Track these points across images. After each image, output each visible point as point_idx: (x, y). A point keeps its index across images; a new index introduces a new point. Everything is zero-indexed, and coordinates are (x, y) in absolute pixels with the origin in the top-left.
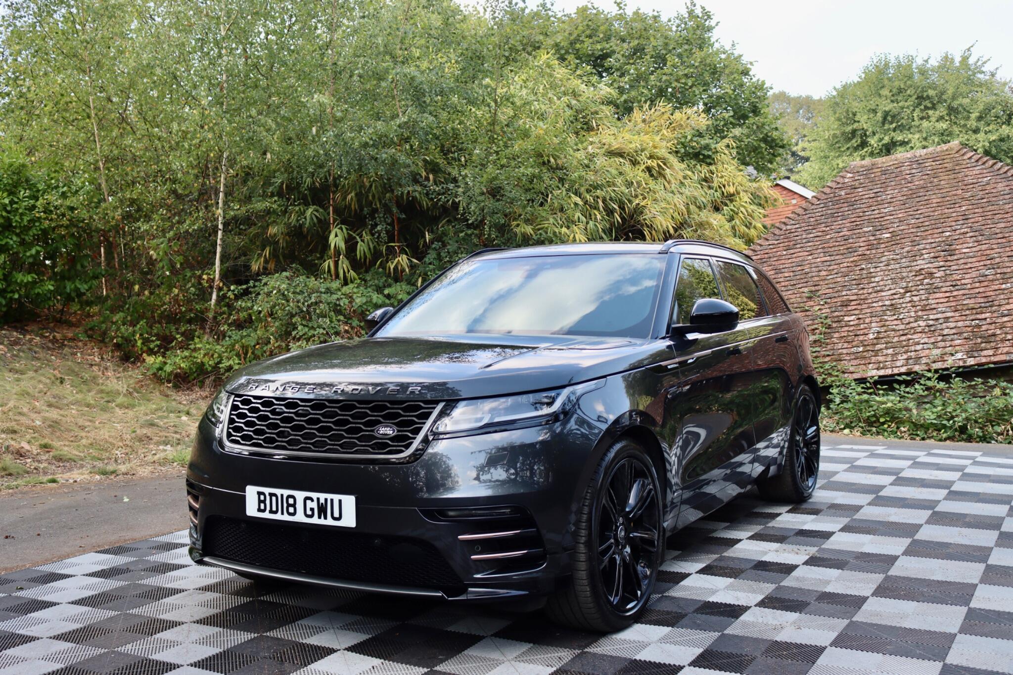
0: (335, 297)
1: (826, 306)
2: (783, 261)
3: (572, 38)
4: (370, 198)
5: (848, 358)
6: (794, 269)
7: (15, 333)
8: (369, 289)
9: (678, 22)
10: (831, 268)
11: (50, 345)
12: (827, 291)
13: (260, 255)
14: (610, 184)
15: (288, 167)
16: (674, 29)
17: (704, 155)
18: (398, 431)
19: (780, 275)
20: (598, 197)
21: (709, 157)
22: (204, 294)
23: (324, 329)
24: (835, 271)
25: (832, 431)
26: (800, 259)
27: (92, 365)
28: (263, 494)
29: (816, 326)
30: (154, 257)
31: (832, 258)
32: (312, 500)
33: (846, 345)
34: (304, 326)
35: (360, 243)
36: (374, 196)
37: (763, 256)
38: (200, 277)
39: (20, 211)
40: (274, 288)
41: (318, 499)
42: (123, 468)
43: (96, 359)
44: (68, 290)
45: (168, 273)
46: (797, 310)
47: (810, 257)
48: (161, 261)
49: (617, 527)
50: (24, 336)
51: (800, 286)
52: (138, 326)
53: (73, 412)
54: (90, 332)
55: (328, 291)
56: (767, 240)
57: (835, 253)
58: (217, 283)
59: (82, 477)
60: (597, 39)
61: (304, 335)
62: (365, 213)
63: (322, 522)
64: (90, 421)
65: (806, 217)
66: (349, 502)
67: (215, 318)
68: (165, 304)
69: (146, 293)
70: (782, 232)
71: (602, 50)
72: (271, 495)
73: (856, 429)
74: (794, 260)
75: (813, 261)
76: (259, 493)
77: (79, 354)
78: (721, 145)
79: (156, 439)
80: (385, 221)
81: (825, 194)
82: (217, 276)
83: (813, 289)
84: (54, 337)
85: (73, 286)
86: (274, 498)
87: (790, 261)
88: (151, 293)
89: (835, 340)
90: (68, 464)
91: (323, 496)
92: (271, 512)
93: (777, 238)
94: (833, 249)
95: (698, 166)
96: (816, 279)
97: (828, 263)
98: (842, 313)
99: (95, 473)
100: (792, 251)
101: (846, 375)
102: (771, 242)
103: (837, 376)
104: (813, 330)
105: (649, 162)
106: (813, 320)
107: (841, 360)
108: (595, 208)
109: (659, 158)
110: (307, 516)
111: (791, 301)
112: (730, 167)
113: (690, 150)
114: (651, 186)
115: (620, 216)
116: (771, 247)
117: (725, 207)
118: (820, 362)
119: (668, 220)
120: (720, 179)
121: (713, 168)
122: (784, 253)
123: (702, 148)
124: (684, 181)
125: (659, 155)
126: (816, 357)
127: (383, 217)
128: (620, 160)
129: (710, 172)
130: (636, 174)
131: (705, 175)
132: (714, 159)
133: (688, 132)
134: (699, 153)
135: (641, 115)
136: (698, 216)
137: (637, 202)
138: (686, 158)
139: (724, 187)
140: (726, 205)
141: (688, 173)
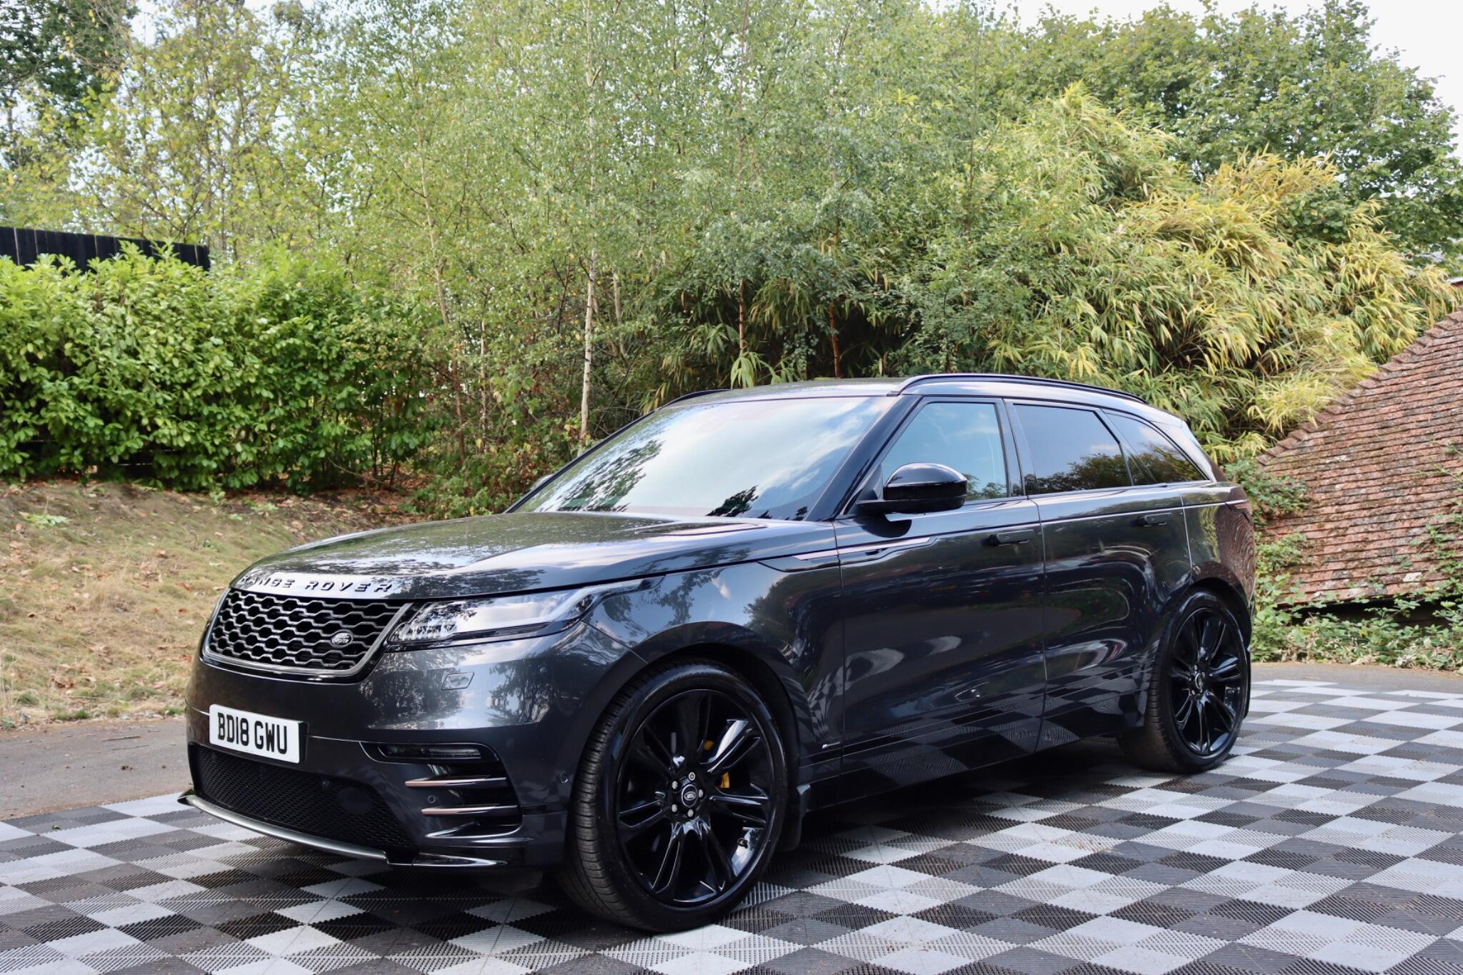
2: (1419, 397)
3: (1131, 59)
4: (795, 311)
6: (1435, 408)
7: (321, 505)
9: (1307, 21)
11: (365, 521)
13: (652, 396)
14: (1155, 280)
16: (1303, 32)
17: (1331, 229)
19: (1411, 419)
20: (1131, 302)
21: (1340, 230)
22: (563, 452)
25: (1443, 668)
26: (1447, 392)
28: (224, 715)
29: (1453, 500)
30: (500, 400)
32: (262, 725)
35: (775, 378)
36: (799, 309)
37: (1389, 389)
38: (561, 428)
39: (328, 339)
41: (268, 725)
44: (393, 447)
45: (514, 422)
46: (1428, 474)
48: (509, 405)
50: (333, 507)
51: (1439, 435)
56: (1400, 362)
58: (584, 435)
60: (1168, 59)
62: (783, 333)
63: (270, 754)
66: (293, 727)
68: (511, 465)
69: (493, 449)
70: (1426, 350)
71: (1175, 75)
74: (1437, 394)
76: (221, 715)
78: (1359, 212)
82: (584, 426)
83: (1460, 440)
84: (373, 510)
85: (399, 441)
86: (231, 722)
87: (1430, 396)
88: (499, 450)
91: (270, 721)
92: (229, 739)
93: (1416, 359)
95: (1319, 247)
100: (1436, 380)
102: (1404, 366)
104: (1449, 506)
105: (1226, 243)
106: (1451, 490)
108: (1126, 319)
109: (1242, 237)
110: (258, 746)
111: (1422, 459)
112: (1369, 245)
113: (1308, 222)
114: (1222, 281)
115: (1172, 331)
116: (1405, 373)
117: (1358, 307)
118: (1451, 558)
119: (1248, 334)
120: (1351, 265)
121: (1342, 248)
122: (1424, 383)
123: (1327, 218)
124: (1294, 271)
125: (1244, 232)
126: (1447, 549)
127: (806, 337)
128: (1178, 243)
129: (1336, 254)
130: (1201, 263)
131: (1328, 260)
132: (1346, 234)
133: (1304, 194)
134: (1322, 226)
135: (1232, 172)
136: (1305, 323)
137: (1197, 307)
138: (1300, 236)
139: (1358, 277)
140: (1361, 304)
141: (1301, 258)
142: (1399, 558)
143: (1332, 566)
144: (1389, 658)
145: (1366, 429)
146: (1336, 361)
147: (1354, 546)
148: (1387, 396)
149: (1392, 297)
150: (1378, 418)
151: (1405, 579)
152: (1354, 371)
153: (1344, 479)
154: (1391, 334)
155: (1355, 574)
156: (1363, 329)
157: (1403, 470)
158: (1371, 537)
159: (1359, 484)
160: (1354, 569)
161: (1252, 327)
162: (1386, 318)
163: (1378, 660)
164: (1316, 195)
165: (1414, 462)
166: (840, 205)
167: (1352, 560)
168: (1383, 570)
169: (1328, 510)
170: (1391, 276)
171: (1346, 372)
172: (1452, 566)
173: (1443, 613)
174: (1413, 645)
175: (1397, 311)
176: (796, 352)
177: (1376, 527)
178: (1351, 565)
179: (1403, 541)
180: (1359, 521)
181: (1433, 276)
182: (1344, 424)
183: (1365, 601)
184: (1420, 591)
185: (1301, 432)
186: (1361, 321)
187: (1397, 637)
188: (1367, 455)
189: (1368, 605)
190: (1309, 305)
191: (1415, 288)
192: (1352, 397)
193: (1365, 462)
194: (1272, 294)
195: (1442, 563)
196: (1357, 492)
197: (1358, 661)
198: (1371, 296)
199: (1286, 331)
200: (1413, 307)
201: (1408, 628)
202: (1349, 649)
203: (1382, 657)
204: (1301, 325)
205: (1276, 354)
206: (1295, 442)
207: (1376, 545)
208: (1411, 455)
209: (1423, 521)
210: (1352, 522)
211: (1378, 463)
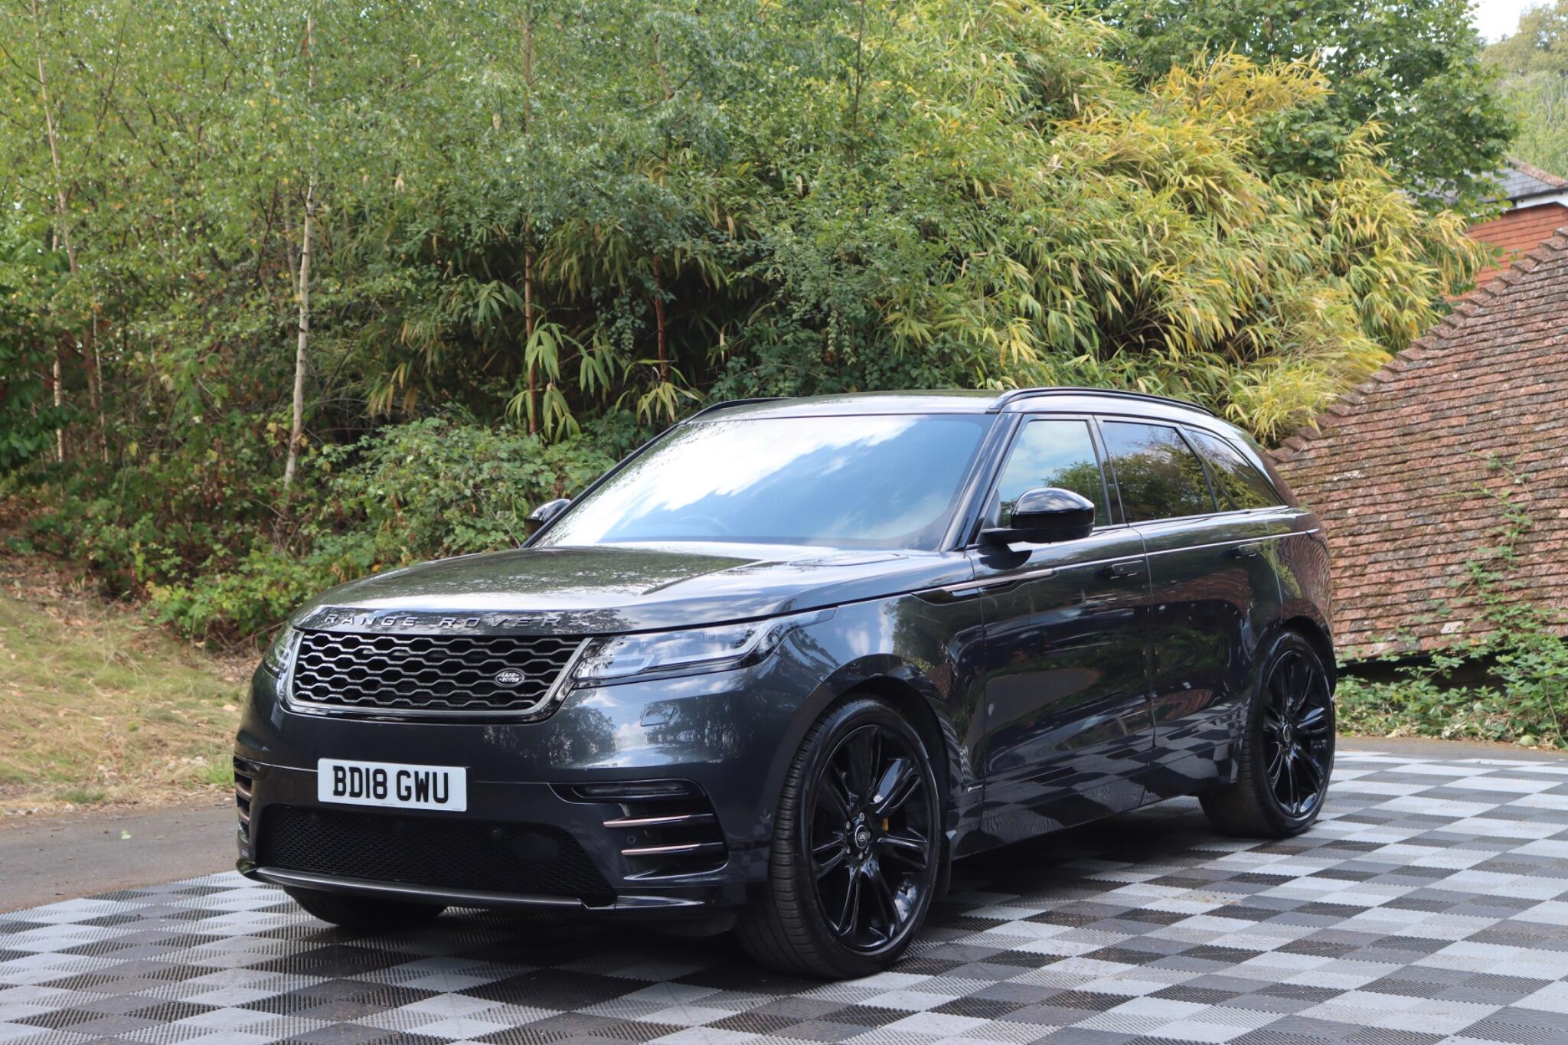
0: (529, 468)
1: (1526, 487)
2: (1450, 394)
4: (606, 265)
5: (1557, 594)
6: (1472, 410)
8: (599, 453)
10: (1546, 407)
12: (1532, 456)
13: (385, 381)
14: (1098, 231)
15: (439, 204)
17: (1317, 160)
18: (527, 678)
19: (1441, 423)
20: (1069, 262)
21: (1331, 162)
22: (268, 462)
23: (506, 532)
24: (1553, 414)
25: (1499, 739)
26: (1486, 389)
27: (44, 605)
28: (342, 769)
29: (1500, 529)
30: (170, 387)
31: (1551, 387)
32: (408, 775)
33: (1556, 568)
34: (468, 526)
35: (587, 361)
36: (612, 263)
37: (1411, 383)
38: (263, 425)
40: (408, 451)
41: (417, 774)
42: (114, 792)
43: (53, 593)
45: (197, 419)
46: (1466, 495)
47: (1506, 385)
48: (182, 394)
49: (853, 827)
52: (137, 526)
53: (14, 693)
54: (37, 539)
55: (516, 456)
56: (1423, 348)
57: (1558, 377)
58: (297, 438)
59: (42, 806)
61: (467, 544)
62: (594, 296)
63: (422, 805)
64: (48, 711)
65: (1506, 299)
66: (458, 776)
67: (292, 509)
68: (191, 481)
69: (154, 458)
70: (1456, 332)
72: (353, 770)
73: (1547, 735)
74: (1473, 391)
75: (1511, 393)
76: (337, 769)
77: (17, 584)
78: (1355, 138)
79: (174, 745)
80: (633, 312)
81: (1553, 250)
82: (296, 425)
83: (1505, 451)
86: (356, 775)
87: (1464, 393)
88: (164, 459)
89: (1536, 558)
90: (10, 788)
91: (422, 769)
92: (353, 794)
93: (1444, 343)
94: (1555, 368)
95: (1304, 185)
96: (1513, 430)
97: (1541, 398)
98: (1557, 503)
99: (65, 799)
100: (1471, 373)
101: (1550, 629)
102: (1430, 353)
103: (1532, 631)
104: (1495, 536)
105: (1187, 180)
107: (1543, 599)
108: (1062, 283)
109: (1209, 173)
110: (402, 798)
111: (1457, 476)
112: (1368, 184)
113: (1288, 150)
114: (1186, 235)
115: (1120, 299)
116: (1430, 363)
117: (1354, 267)
118: (1500, 603)
119: (1220, 305)
120: (1344, 210)
121: (1333, 187)
122: (1455, 376)
123: (1313, 144)
124: (1273, 218)
125: (1210, 165)
126: (1494, 592)
127: (630, 303)
128: (1125, 179)
129: (1325, 195)
130: (1155, 208)
131: (1315, 202)
132: (1338, 167)
133: (1283, 113)
134: (1307, 156)
135: (1187, 79)
136: (1289, 293)
137: (1155, 271)
138: (1278, 168)
139: (1354, 226)
140: (1358, 263)
141: (1281, 199)
142: (1434, 604)
143: (1350, 615)
144: (1433, 729)
145: (1383, 436)
146: (1333, 343)
147: (1375, 589)
148: (1409, 394)
149: (1398, 255)
150: (1399, 422)
151: (1443, 631)
152: (1358, 357)
153: (1359, 501)
154: (1397, 304)
155: (1380, 624)
156: (1361, 297)
157: (1434, 490)
158: (1397, 577)
159: (1378, 508)
160: (1378, 618)
161: (1225, 296)
162: (1390, 282)
163: (1419, 731)
164: (1297, 112)
165: (1448, 480)
166: (684, 120)
167: (1374, 607)
168: (1416, 619)
169: (1339, 542)
170: (1397, 227)
171: (1346, 358)
172: (1502, 613)
173: (1499, 670)
174: (1461, 712)
175: (1405, 274)
176: (619, 323)
177: (1402, 564)
178: (1374, 613)
179: (1438, 582)
180: (1381, 557)
181: (1447, 224)
182: (1355, 429)
183: (1394, 659)
184: (1463, 644)
185: (1299, 440)
186: (1358, 287)
187: (1441, 702)
188: (1386, 470)
189: (1399, 664)
190: (1292, 265)
191: (1424, 242)
192: (1363, 394)
193: (1384, 479)
194: (1249, 251)
195: (1489, 610)
196: (1375, 518)
197: (1394, 734)
198: (1371, 253)
199: (1264, 301)
200: (1423, 268)
201: (1453, 691)
202: (1382, 719)
203: (1424, 726)
204: (1284, 293)
205: (1257, 334)
206: (1290, 452)
207: (1405, 587)
208: (1442, 470)
209: (1462, 556)
210: (1372, 558)
211: (1401, 481)
